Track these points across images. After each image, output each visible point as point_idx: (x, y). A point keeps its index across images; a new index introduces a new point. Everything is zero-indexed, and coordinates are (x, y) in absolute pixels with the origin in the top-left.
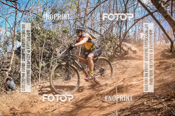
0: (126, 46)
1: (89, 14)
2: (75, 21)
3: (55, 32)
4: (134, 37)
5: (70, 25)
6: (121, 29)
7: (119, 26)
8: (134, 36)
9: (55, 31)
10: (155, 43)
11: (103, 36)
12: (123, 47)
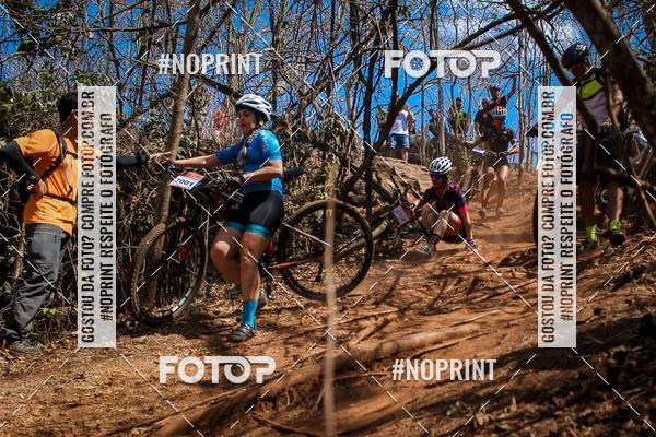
0: (393, 172)
1: (208, 7)
2: (139, 43)
3: (34, 98)
4: (432, 136)
5: (117, 63)
6: (370, 91)
7: (361, 78)
8: (431, 129)
9: (37, 91)
10: (527, 164)
11: (284, 124)
12: (379, 179)
